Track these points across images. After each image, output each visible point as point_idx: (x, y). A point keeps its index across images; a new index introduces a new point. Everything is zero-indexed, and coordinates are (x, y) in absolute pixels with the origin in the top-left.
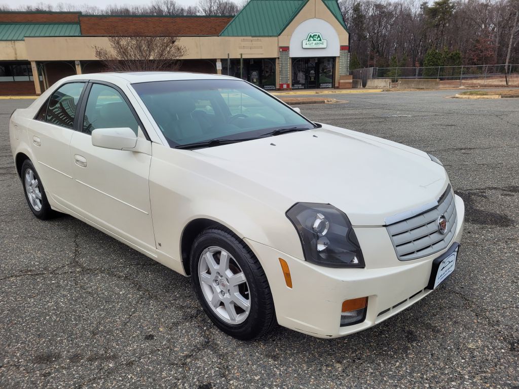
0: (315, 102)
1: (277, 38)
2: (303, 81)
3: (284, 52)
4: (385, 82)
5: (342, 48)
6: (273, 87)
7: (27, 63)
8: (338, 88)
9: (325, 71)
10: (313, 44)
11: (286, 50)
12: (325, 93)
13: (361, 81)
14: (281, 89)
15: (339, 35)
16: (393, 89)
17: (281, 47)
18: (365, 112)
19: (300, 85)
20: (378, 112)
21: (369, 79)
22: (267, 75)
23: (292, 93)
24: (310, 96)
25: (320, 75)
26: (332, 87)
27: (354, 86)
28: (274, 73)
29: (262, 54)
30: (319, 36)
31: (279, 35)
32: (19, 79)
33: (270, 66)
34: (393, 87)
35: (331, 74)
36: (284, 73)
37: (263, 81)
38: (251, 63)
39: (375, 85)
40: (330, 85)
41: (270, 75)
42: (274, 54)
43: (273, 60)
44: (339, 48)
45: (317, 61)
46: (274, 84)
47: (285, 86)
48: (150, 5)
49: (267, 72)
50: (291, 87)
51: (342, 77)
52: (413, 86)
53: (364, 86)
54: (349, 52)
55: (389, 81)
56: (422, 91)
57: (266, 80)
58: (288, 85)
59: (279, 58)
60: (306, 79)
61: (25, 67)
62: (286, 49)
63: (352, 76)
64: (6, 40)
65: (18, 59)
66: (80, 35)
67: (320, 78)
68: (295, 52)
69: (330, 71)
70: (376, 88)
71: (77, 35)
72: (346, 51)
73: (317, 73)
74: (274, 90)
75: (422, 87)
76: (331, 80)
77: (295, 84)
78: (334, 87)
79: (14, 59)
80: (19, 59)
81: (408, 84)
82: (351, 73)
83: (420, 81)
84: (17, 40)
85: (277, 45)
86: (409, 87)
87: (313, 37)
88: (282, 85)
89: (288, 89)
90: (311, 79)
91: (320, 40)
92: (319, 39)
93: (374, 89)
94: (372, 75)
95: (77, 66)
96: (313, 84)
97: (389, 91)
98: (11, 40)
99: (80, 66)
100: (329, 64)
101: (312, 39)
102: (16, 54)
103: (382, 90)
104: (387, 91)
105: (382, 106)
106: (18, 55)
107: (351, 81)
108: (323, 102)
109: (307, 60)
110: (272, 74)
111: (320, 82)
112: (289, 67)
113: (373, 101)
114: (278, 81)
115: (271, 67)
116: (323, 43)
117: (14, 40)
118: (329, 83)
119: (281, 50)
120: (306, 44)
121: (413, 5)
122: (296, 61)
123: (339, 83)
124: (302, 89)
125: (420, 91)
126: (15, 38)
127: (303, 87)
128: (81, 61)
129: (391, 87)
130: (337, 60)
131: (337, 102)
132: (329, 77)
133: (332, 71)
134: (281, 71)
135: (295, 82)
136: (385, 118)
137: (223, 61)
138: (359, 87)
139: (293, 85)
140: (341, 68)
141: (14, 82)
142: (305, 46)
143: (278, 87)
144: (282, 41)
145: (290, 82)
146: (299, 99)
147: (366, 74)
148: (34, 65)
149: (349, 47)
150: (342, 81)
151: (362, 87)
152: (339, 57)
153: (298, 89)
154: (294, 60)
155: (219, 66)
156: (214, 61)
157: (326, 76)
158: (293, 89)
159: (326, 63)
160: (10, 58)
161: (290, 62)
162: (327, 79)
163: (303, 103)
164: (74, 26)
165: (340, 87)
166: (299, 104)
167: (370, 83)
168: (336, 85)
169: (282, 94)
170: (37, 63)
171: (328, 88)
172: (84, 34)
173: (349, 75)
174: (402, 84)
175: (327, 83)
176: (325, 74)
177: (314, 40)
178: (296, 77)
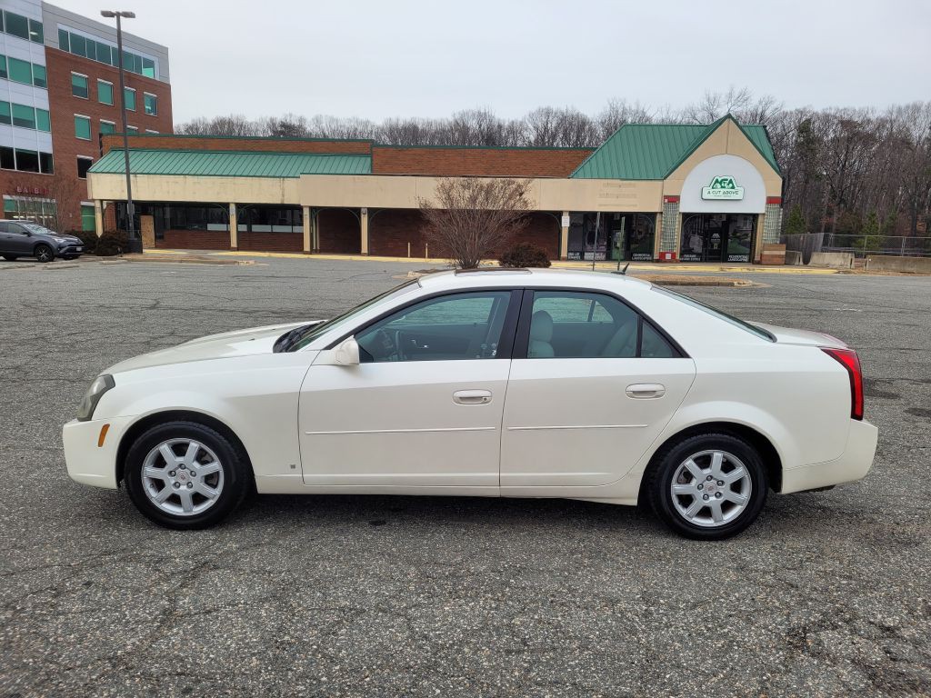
0: (719, 284)
1: (660, 183)
2: (698, 249)
3: (671, 205)
4: (844, 257)
5: (770, 201)
6: (649, 257)
7: (299, 208)
8: (759, 263)
9: (738, 234)
10: (720, 193)
11: (675, 202)
12: (737, 272)
13: (800, 255)
14: (661, 260)
15: (765, 180)
16: (856, 271)
17: (666, 197)
18: (794, 301)
20: (814, 303)
21: (815, 251)
22: (639, 237)
23: (680, 268)
24: (710, 274)
25: (730, 241)
26: (749, 262)
27: (788, 261)
28: (652, 234)
29: (635, 206)
30: (731, 182)
31: (665, 178)
32: (278, 229)
33: (646, 223)
34: (856, 267)
35: (749, 239)
36: (669, 235)
37: (633, 246)
38: (615, 219)
39: (826, 262)
40: (746, 258)
41: (644, 237)
42: (652, 205)
43: (652, 216)
44: (765, 201)
45: (725, 220)
46: (651, 253)
47: (668, 257)
48: (451, 119)
49: (640, 233)
50: (677, 257)
51: (764, 247)
52: (894, 267)
53: (806, 261)
54: (782, 206)
55: (850, 256)
56: (910, 277)
57: (637, 245)
58: (674, 255)
59: (661, 213)
60: (705, 245)
61: (296, 212)
62: (673, 200)
63: (785, 245)
64: (274, 177)
65: (286, 203)
66: (370, 172)
67: (729, 245)
68: (690, 205)
69: (747, 235)
70: (827, 266)
71: (364, 172)
72: (777, 206)
73: (724, 237)
74: (649, 261)
75: (910, 270)
76: (748, 250)
77: (686, 253)
78: (752, 261)
79: (279, 202)
80: (287, 202)
81: (884, 264)
82: (785, 241)
83: (906, 260)
84: (287, 177)
85: (660, 190)
86: (885, 269)
87: (721, 183)
88: (662, 255)
89: (673, 260)
90: (712, 246)
91: (733, 188)
92: (731, 185)
93: (822, 268)
94: (821, 245)
95: (362, 216)
96: (716, 255)
97: (849, 273)
98: (281, 177)
100: (745, 224)
101: (719, 185)
102: (283, 196)
103: (836, 271)
104: (845, 272)
105: (824, 295)
106: (286, 197)
107: (783, 253)
108: (732, 285)
109: (708, 217)
110: (649, 236)
111: (728, 252)
112: (677, 226)
113: (813, 287)
114: (658, 247)
115: (647, 226)
116: (736, 193)
117: (284, 178)
118: (745, 254)
119: (666, 201)
120: (709, 193)
121: (915, 124)
122: (688, 218)
123: (762, 255)
124: (696, 261)
125: (905, 277)
126: (284, 175)
128: (369, 208)
129: (852, 266)
130: (760, 219)
131: (754, 285)
132: (744, 244)
133: (750, 235)
134: (662, 233)
136: (820, 311)
137: (572, 213)
138: (797, 263)
139: (682, 255)
140: (767, 232)
141: (272, 233)
142: (706, 196)
143: (656, 256)
144: (670, 187)
145: (677, 250)
146: (694, 277)
147: (811, 244)
148: (306, 212)
149: (783, 199)
150: (766, 253)
151: (801, 263)
152: (764, 214)
153: (690, 261)
154: (686, 216)
155: (566, 222)
156: (559, 214)
157: (739, 244)
158: (681, 261)
159: (740, 223)
160: (276, 200)
161: (679, 219)
162: (741, 247)
163: (701, 284)
164: (363, 159)
165: (763, 262)
166: (694, 284)
167: (815, 258)
168: (757, 258)
169: (664, 268)
170: (312, 209)
171: (742, 262)
172: (375, 171)
173: (781, 243)
174: (874, 263)
175: (740, 254)
176: (737, 240)
177: (722, 187)
178: (688, 243)
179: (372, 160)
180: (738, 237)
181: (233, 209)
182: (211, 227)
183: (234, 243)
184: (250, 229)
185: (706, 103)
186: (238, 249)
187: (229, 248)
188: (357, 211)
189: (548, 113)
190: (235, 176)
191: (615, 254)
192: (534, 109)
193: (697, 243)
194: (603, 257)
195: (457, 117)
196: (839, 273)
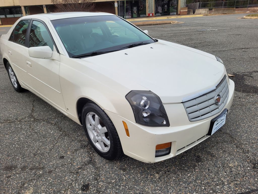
0: (166, 24)
2: (160, 11)
4: (205, 10)
6: (145, 15)
7: (20, 7)
8: (179, 15)
9: (173, 5)
12: (172, 18)
13: (192, 10)
14: (149, 16)
16: (210, 14)
18: (192, 28)
19: (159, 14)
20: (199, 28)
21: (196, 9)
22: (142, 9)
23: (154, 19)
24: (164, 20)
25: (170, 8)
26: (176, 14)
27: (188, 13)
28: (145, 7)
33: (143, 4)
34: (209, 13)
35: (176, 7)
37: (140, 12)
38: (133, 3)
39: (200, 12)
40: (175, 13)
41: (143, 9)
43: (145, 1)
46: (145, 14)
47: (151, 15)
49: (142, 7)
50: (154, 15)
51: (182, 9)
52: (220, 12)
53: (194, 13)
55: (207, 10)
56: (226, 15)
57: (141, 12)
58: (153, 14)
60: (162, 10)
61: (19, 9)
63: (187, 8)
67: (170, 9)
69: (175, 5)
70: (200, 14)
73: (168, 7)
74: (144, 17)
75: (226, 13)
76: (176, 10)
77: (157, 13)
78: (177, 14)
79: (13, 5)
80: (16, 5)
81: (218, 11)
82: (187, 6)
83: (224, 9)
86: (218, 13)
88: (149, 14)
89: (152, 16)
90: (165, 10)
93: (199, 14)
94: (198, 7)
95: (44, 8)
96: (166, 13)
97: (207, 15)
99: (45, 8)
100: (175, 1)
102: (14, 3)
103: (203, 15)
104: (206, 15)
105: (202, 25)
107: (187, 10)
108: (170, 23)
110: (144, 8)
111: (170, 12)
112: (153, 4)
113: (198, 22)
114: (148, 12)
115: (144, 5)
118: (175, 12)
122: (157, 0)
124: (160, 16)
125: (224, 15)
127: (161, 15)
128: (46, 5)
129: (208, 13)
131: (178, 23)
132: (175, 9)
133: (176, 5)
134: (149, 6)
135: (157, 12)
136: (202, 31)
137: (118, 2)
138: (191, 14)
139: (155, 14)
140: (182, 4)
141: (15, 18)
143: (147, 15)
145: (154, 12)
146: (157, 22)
147: (195, 7)
148: (23, 9)
150: (182, 11)
151: (192, 13)
153: (158, 16)
155: (116, 5)
156: (113, 2)
157: (173, 8)
158: (155, 16)
161: (154, 1)
162: (174, 10)
163: (160, 24)
165: (181, 14)
166: (157, 24)
167: (197, 11)
168: (179, 13)
169: (149, 19)
171: (174, 15)
173: (186, 7)
174: (215, 11)
175: (174, 12)
176: (172, 7)
178: (157, 9)
180: (173, 6)
184: (6, 16)
188: (42, 6)
191: (134, 15)
193: (160, 9)
194: (130, 17)
196: (204, 16)
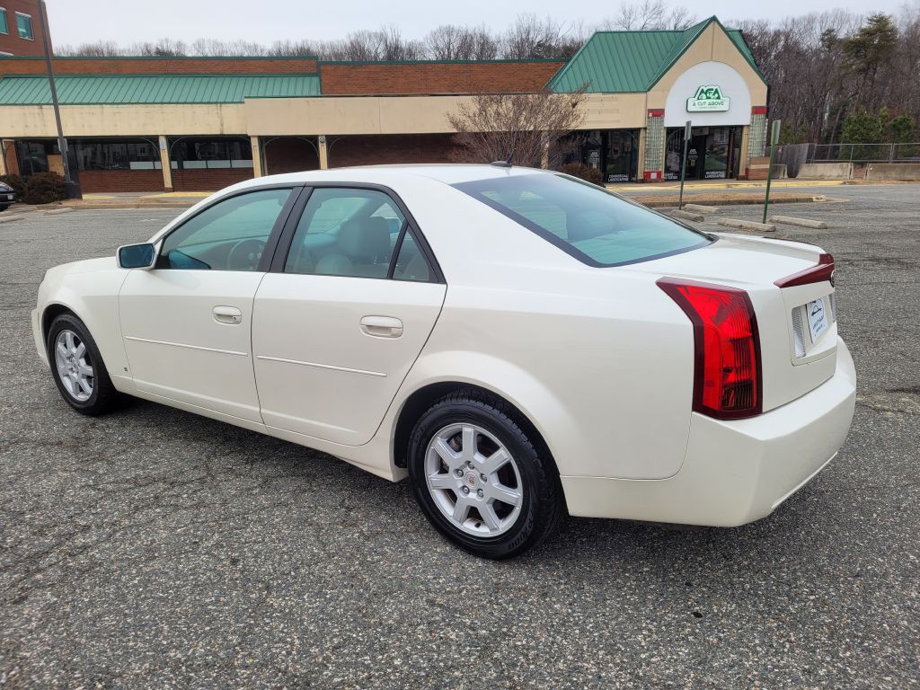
1: (644, 95)
3: (655, 119)
4: (842, 168)
5: (756, 110)
7: (244, 139)
8: (746, 178)
9: (715, 149)
10: (705, 104)
11: (660, 116)
13: (785, 168)
14: (646, 180)
15: (751, 89)
16: (858, 180)
17: (650, 111)
19: (673, 174)
21: (800, 163)
22: (616, 156)
25: (707, 156)
26: (726, 178)
27: (773, 175)
29: (618, 121)
30: (716, 91)
31: (649, 90)
32: (214, 164)
34: (857, 177)
35: (725, 154)
36: (653, 153)
37: (609, 167)
40: (723, 175)
42: (638, 122)
43: (634, 132)
44: (750, 111)
45: (707, 133)
46: (635, 173)
47: (654, 176)
49: (616, 152)
50: (663, 176)
51: (751, 161)
52: (894, 176)
53: (792, 174)
54: (767, 116)
55: (850, 166)
57: (613, 166)
58: (659, 174)
59: (645, 129)
62: (658, 113)
64: (209, 103)
65: (225, 133)
66: (319, 94)
67: (706, 162)
68: (674, 119)
69: (724, 149)
70: (821, 178)
71: (314, 94)
72: (762, 116)
73: (701, 153)
75: (909, 177)
76: (724, 165)
77: (668, 172)
78: (734, 177)
79: (219, 133)
80: (227, 132)
81: (885, 172)
83: (905, 167)
84: (225, 103)
85: (643, 104)
86: (887, 178)
87: (706, 94)
88: (647, 175)
89: (658, 181)
90: (689, 163)
91: (718, 98)
92: (716, 95)
94: (805, 156)
95: (320, 144)
96: (696, 173)
97: (855, 183)
98: (216, 103)
99: (325, 144)
100: (722, 138)
101: (704, 96)
102: (222, 125)
103: (840, 182)
104: (851, 183)
106: (225, 126)
107: (768, 166)
111: (706, 168)
112: (661, 143)
114: (641, 170)
116: (722, 103)
117: (221, 103)
118: (721, 170)
119: (651, 115)
120: (694, 104)
122: (674, 134)
123: (747, 170)
126: (221, 100)
127: (676, 177)
128: (326, 136)
129: (854, 176)
130: (745, 131)
132: (721, 160)
134: (647, 151)
137: (550, 133)
138: (782, 176)
140: (751, 146)
141: (207, 170)
142: (691, 108)
143: (640, 176)
144: (653, 100)
145: (662, 169)
147: (795, 156)
148: (255, 143)
149: (767, 108)
150: (753, 167)
151: (786, 176)
152: (748, 126)
154: (670, 131)
155: (545, 142)
156: (538, 135)
157: (716, 159)
158: (667, 180)
159: (717, 137)
160: (213, 130)
161: (664, 133)
162: (718, 163)
164: (307, 80)
165: (750, 177)
167: (805, 170)
168: (742, 173)
170: (262, 139)
171: (720, 178)
172: (327, 91)
173: (766, 156)
174: (875, 171)
175: (717, 170)
176: (715, 156)
177: (708, 98)
179: (321, 80)
180: (715, 152)
181: (163, 143)
182: (135, 165)
183: (168, 183)
184: (181, 165)
185: (622, 17)
186: (173, 190)
187: (162, 189)
188: (314, 139)
189: (450, 32)
190: (162, 103)
192: (435, 28)
193: (674, 160)
195: (353, 38)
196: (845, 183)
